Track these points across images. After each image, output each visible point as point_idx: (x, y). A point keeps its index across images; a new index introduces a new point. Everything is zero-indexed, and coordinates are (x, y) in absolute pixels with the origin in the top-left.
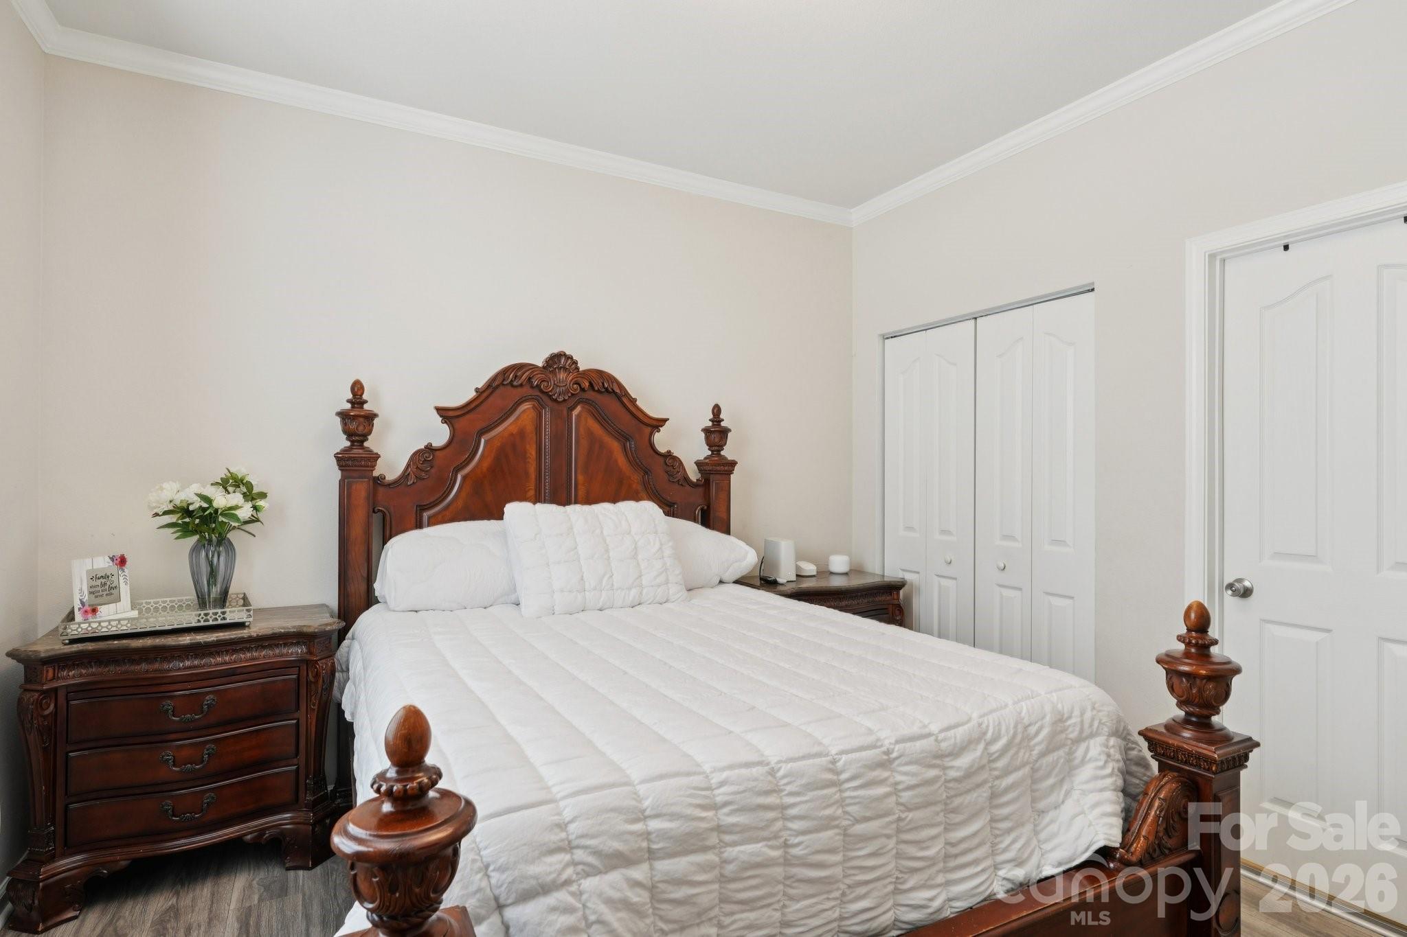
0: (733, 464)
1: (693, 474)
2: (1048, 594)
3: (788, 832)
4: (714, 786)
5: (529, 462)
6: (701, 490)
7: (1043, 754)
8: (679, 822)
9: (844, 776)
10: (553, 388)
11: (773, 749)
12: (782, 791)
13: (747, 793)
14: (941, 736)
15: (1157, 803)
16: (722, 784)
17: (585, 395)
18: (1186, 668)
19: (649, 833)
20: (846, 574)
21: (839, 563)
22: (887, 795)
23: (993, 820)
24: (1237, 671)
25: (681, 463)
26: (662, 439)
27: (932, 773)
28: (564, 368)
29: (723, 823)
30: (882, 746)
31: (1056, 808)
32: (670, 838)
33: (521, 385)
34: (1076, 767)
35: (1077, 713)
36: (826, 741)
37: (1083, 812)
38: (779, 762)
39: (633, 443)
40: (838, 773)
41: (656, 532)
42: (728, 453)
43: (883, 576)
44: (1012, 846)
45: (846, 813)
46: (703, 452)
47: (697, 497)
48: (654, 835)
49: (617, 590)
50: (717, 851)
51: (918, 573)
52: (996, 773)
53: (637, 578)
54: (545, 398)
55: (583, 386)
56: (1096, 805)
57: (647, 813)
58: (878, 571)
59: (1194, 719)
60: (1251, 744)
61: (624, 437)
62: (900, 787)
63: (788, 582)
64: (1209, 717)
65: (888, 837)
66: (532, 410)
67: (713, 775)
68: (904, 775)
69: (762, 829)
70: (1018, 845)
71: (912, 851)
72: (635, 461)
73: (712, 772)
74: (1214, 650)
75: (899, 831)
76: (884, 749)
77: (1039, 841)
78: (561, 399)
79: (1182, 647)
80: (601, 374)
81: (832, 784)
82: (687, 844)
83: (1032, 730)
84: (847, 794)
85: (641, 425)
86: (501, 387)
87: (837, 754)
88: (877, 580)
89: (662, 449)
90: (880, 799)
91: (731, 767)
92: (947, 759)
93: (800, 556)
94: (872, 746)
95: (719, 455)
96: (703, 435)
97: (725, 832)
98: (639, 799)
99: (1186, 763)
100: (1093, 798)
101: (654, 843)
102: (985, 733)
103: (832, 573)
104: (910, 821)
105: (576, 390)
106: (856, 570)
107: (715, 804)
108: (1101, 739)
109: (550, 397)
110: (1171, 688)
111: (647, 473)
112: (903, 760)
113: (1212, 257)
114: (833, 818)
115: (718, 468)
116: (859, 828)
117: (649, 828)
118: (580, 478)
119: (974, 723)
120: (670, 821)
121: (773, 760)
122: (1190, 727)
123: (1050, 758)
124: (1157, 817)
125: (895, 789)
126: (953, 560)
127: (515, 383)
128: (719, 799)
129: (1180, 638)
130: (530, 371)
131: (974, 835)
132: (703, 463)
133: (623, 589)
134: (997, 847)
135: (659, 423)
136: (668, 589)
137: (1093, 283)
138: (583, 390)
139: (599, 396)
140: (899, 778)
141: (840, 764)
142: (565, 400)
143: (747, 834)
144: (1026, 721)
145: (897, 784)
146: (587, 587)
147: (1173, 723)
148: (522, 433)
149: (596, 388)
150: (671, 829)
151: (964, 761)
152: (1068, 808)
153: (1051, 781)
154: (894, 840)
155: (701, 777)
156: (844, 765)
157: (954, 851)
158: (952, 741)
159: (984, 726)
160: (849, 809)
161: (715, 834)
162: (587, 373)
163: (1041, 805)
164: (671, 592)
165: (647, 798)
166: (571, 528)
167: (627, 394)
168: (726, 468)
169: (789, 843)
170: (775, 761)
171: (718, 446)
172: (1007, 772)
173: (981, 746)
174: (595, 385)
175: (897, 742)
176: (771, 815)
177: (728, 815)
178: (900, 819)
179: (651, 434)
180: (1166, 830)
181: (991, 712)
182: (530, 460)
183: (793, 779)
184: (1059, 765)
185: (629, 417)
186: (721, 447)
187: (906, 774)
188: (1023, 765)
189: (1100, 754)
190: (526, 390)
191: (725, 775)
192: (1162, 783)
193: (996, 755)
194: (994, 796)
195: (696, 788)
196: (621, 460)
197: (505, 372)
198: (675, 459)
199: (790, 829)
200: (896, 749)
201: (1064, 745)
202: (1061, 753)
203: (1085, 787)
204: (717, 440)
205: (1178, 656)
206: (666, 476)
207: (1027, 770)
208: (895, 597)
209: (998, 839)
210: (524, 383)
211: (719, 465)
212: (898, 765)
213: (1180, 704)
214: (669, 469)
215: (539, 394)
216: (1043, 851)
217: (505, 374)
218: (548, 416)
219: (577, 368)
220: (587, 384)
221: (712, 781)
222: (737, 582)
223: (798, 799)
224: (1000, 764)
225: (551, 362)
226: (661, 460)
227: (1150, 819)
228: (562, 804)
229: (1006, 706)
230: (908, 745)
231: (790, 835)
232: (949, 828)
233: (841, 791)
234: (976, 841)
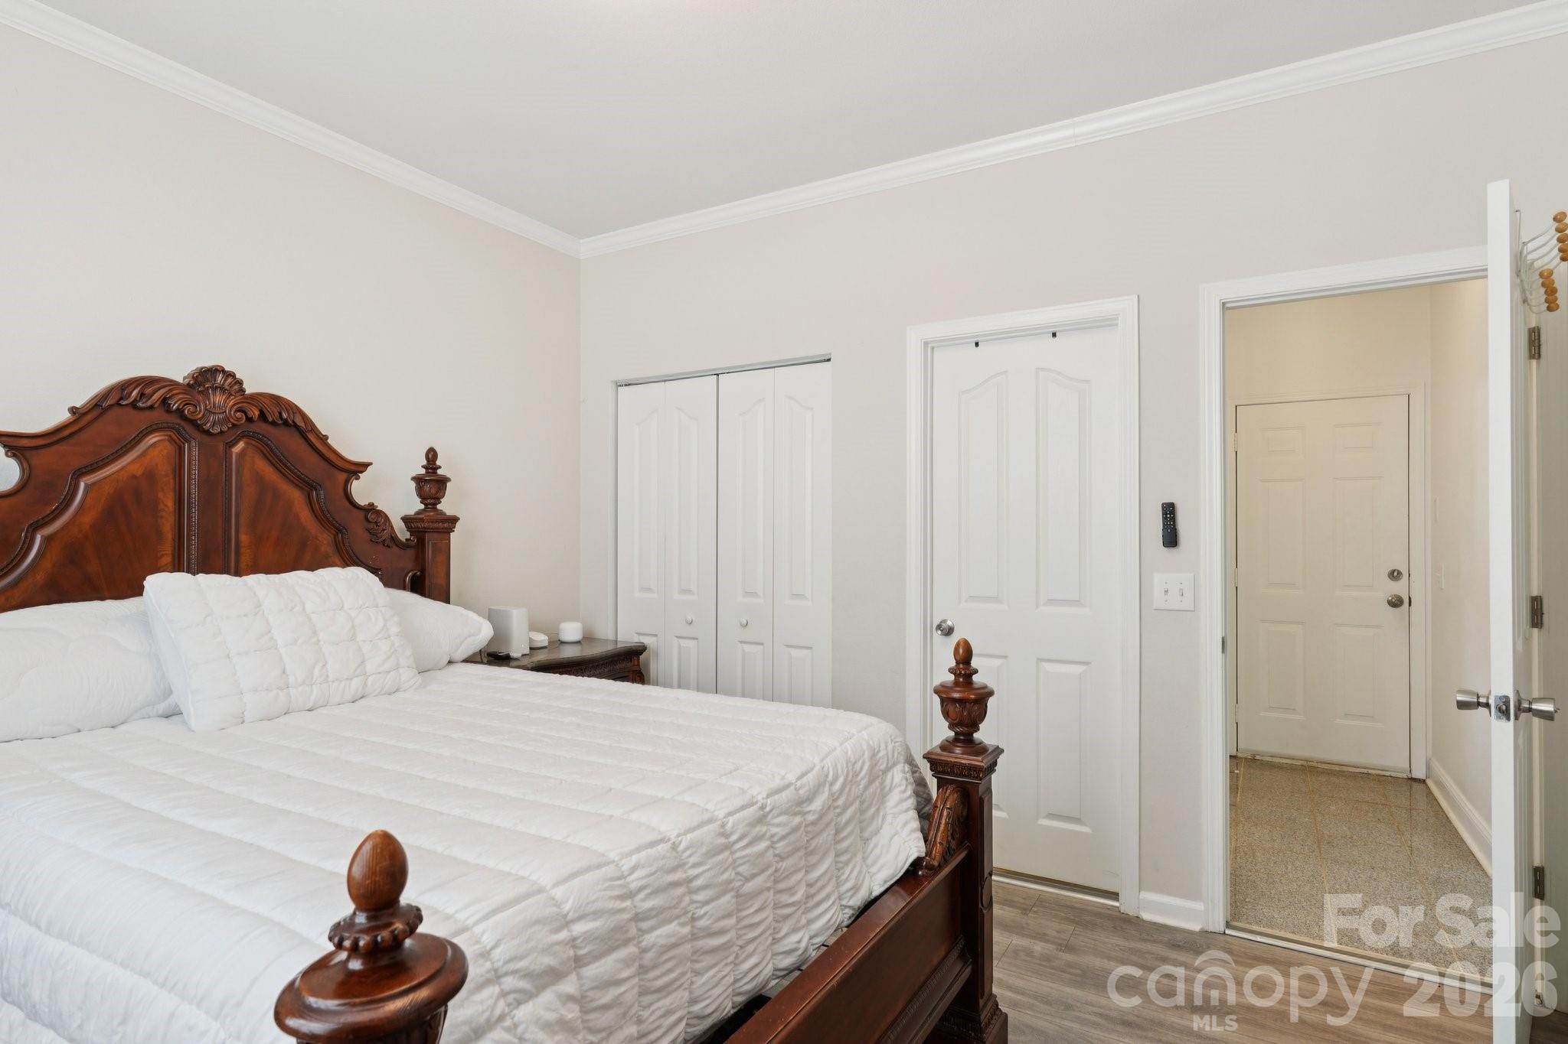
0: (454, 520)
1: (402, 533)
2: (788, 646)
3: (694, 905)
4: (626, 873)
5: (162, 517)
6: (411, 553)
7: (866, 788)
8: (601, 919)
9: (734, 838)
10: (204, 415)
11: (669, 824)
12: (684, 864)
13: (658, 873)
14: (799, 783)
15: (945, 813)
16: (634, 869)
17: (253, 427)
18: (956, 695)
19: (574, 939)
20: (578, 642)
21: (571, 631)
22: (767, 849)
23: (837, 855)
24: (991, 693)
25: (387, 519)
26: (362, 491)
27: (798, 820)
28: (222, 389)
29: (640, 911)
30: (756, 803)
31: (876, 834)
32: (596, 938)
33: (151, 407)
34: (888, 794)
35: (883, 746)
36: (710, 806)
37: (896, 833)
38: (678, 836)
39: (322, 492)
40: (727, 836)
41: (377, 606)
42: (447, 506)
43: (616, 641)
44: (850, 875)
45: (737, 874)
46: (414, 505)
47: (407, 560)
48: (579, 941)
49: (333, 682)
50: (635, 942)
51: (656, 635)
52: (838, 811)
53: (359, 666)
54: (189, 428)
55: (250, 414)
56: (905, 824)
57: (570, 917)
58: (611, 637)
59: (962, 738)
60: (998, 751)
61: (308, 486)
62: (776, 839)
63: (523, 655)
64: (972, 734)
65: (768, 889)
66: (167, 444)
67: (623, 861)
68: (779, 825)
69: (674, 907)
70: (855, 873)
71: (786, 899)
72: (325, 516)
73: (621, 859)
74: (975, 678)
75: (776, 882)
76: (759, 805)
77: (867, 866)
78: (217, 430)
79: (952, 677)
80: (277, 400)
81: (727, 847)
82: (612, 941)
83: (858, 766)
84: (738, 855)
85: (333, 469)
86: (117, 411)
87: (724, 818)
88: (610, 647)
89: (362, 500)
90: (762, 854)
91: (638, 850)
92: (805, 805)
93: (533, 628)
94: (751, 804)
95: (435, 509)
96: (413, 485)
97: (643, 920)
98: (557, 905)
99: (959, 775)
100: (903, 817)
101: (580, 948)
102: (827, 776)
103: (562, 643)
104: (784, 870)
105: (238, 419)
106: (588, 638)
107: (631, 892)
108: (900, 767)
109: (198, 427)
110: (946, 714)
111: (341, 531)
112: (775, 812)
113: (926, 344)
114: (729, 882)
115: (436, 525)
116: (749, 887)
117: (575, 933)
118: (244, 538)
119: (817, 768)
120: (595, 920)
121: (673, 835)
122: (959, 744)
123: (871, 790)
124: (947, 824)
125: (772, 841)
126: (694, 619)
127: (140, 404)
128: (633, 886)
129: (951, 671)
130: (168, 388)
131: (826, 872)
132: (413, 519)
133: (341, 681)
134: (840, 879)
135: (358, 469)
136: (400, 675)
137: (830, 354)
138: (249, 420)
139: (271, 429)
140: (774, 830)
141: (729, 826)
142: (222, 432)
143: (661, 916)
144: (853, 760)
145: (772, 836)
146: (291, 680)
147: (947, 743)
148: (150, 475)
149: (270, 419)
150: (597, 929)
151: (817, 805)
152: (886, 831)
153: (872, 810)
154: (772, 892)
155: (612, 867)
156: (733, 828)
157: (812, 891)
158: (807, 788)
159: (826, 769)
160: (740, 869)
161: (633, 924)
162: (256, 398)
163: (866, 834)
164: (403, 679)
165: (567, 901)
166: (259, 605)
167: (314, 429)
168: (446, 525)
169: (696, 916)
170: (675, 835)
171: (435, 498)
172: (845, 808)
173: (827, 788)
174: (268, 415)
175: (769, 796)
176: (681, 891)
177: (644, 900)
178: (776, 871)
179: (347, 482)
180: (952, 834)
181: (827, 755)
182: (164, 514)
183: (694, 850)
184: (877, 794)
185: (316, 458)
186: (437, 499)
187: (778, 825)
188: (855, 800)
189: (902, 780)
190: (158, 415)
191: (634, 859)
192: (947, 795)
193: (837, 794)
194: (837, 832)
195: (612, 879)
196: (305, 515)
197: (125, 386)
198: (380, 513)
199: (696, 902)
200: (769, 802)
201: (878, 777)
202: (877, 783)
203: (895, 810)
204: (433, 491)
205: (950, 685)
206: (367, 536)
207: (857, 803)
208: (636, 663)
209: (841, 871)
210: (156, 406)
211: (437, 521)
212: (772, 819)
213: (951, 727)
214: (371, 526)
215: (179, 421)
216: (871, 874)
217: (123, 390)
218: (195, 452)
219: (242, 390)
220: (257, 413)
221: (624, 869)
222: (466, 661)
223: (701, 869)
224: (840, 802)
225: (200, 378)
226: (361, 514)
227: (942, 828)
228: (477, 930)
229: (835, 748)
230: (776, 797)
231: (696, 908)
232: (809, 868)
233: (732, 853)
234: (826, 878)
